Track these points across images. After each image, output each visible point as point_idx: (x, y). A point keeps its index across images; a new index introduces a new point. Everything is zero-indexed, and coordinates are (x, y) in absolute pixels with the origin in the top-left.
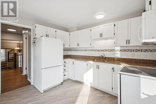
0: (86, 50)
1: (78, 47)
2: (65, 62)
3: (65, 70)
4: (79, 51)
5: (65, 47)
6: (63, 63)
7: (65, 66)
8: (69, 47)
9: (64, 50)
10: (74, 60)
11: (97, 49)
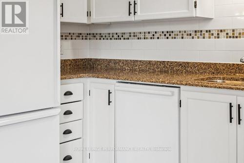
0: (168, 35)
1: (132, 18)
2: (68, 93)
3: (67, 132)
4: (134, 41)
5: (66, 19)
6: (60, 98)
7: (68, 113)
8: (84, 20)
9: (64, 37)
10: (111, 84)
11: (228, 27)
